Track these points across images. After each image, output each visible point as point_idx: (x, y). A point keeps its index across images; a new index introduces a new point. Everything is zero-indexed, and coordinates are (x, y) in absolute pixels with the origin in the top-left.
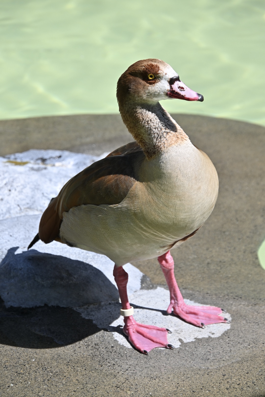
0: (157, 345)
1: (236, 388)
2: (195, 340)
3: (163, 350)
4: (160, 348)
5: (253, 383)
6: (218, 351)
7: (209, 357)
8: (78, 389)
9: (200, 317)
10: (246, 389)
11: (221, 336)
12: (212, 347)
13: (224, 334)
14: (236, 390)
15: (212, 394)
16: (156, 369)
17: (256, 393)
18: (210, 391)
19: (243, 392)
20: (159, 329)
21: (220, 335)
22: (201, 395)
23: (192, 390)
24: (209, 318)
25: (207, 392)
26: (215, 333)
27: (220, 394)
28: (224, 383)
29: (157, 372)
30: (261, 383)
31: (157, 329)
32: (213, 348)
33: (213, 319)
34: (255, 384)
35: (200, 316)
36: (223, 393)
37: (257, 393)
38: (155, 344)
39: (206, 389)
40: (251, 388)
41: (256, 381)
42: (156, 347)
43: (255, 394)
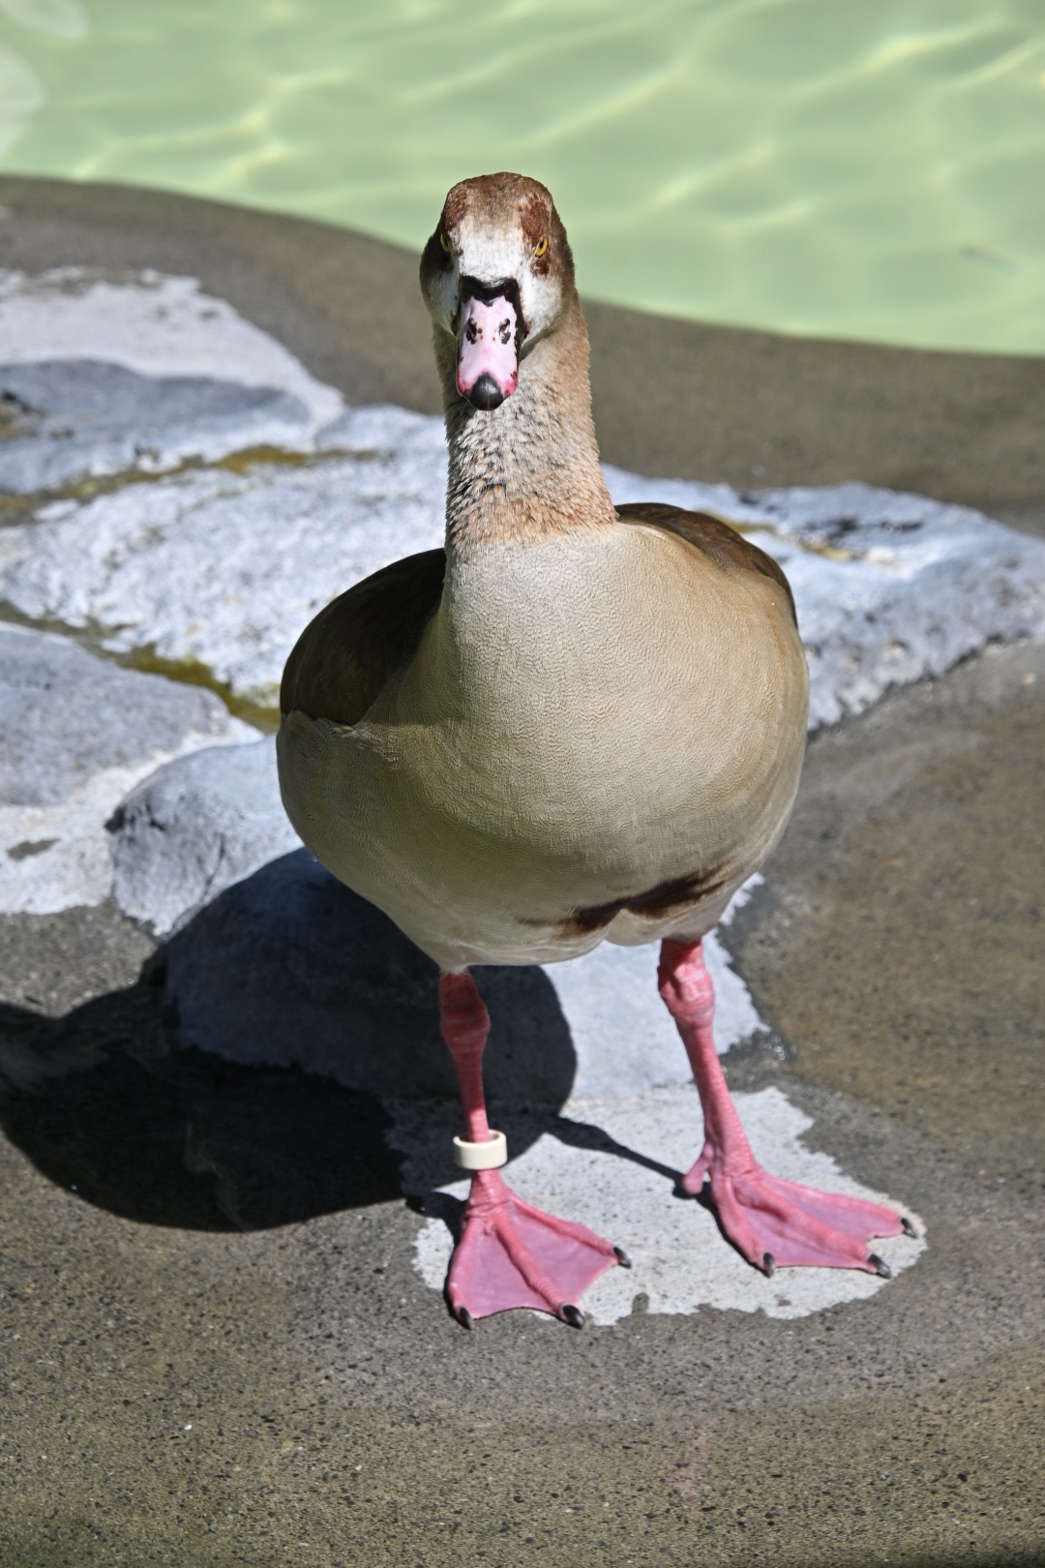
0: (530, 1300)
1: (686, 1522)
2: (697, 1311)
3: (543, 1324)
4: (537, 1313)
5: (768, 1516)
6: (743, 1369)
7: (689, 1385)
8: (145, 1396)
9: (788, 1231)
10: (724, 1531)
11: (806, 1318)
12: (733, 1353)
13: (822, 1314)
14: (680, 1529)
15: (578, 1524)
16: (456, 1386)
17: (756, 1555)
18: (581, 1512)
19: (704, 1540)
20: (591, 1242)
21: (806, 1314)
22: (535, 1517)
23: (517, 1492)
24: (820, 1240)
25: (569, 1511)
26: (794, 1303)
27: (609, 1530)
28: (655, 1493)
29: (445, 1400)
30: (802, 1523)
31: (587, 1239)
32: (732, 1357)
33: (830, 1249)
34: (775, 1520)
35: (793, 1226)
36: (623, 1528)
37: (762, 1557)
38: (531, 1294)
39: (571, 1501)
40: (749, 1534)
41: (787, 1513)
42: (522, 1308)
43: (747, 1558)
